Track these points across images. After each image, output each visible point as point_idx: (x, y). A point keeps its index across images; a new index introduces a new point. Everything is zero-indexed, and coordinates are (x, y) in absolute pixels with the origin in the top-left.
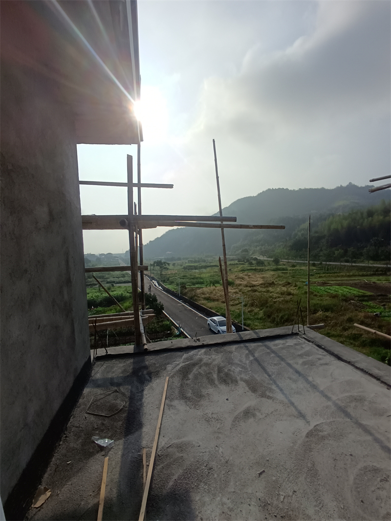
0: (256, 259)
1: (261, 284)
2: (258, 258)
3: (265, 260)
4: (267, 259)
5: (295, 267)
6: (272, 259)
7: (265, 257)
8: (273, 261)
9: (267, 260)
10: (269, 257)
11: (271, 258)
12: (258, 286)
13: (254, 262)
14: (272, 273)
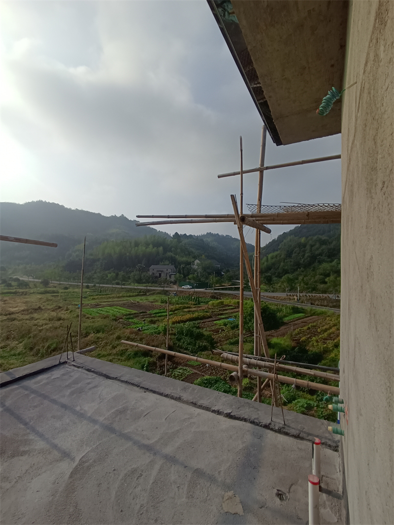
0: (17, 280)
1: (23, 311)
2: (21, 279)
3: (30, 282)
4: (33, 280)
5: (67, 289)
6: (40, 281)
7: (30, 277)
8: (41, 283)
9: (33, 282)
10: (36, 278)
11: (39, 279)
12: (18, 313)
13: (13, 283)
14: (39, 296)
